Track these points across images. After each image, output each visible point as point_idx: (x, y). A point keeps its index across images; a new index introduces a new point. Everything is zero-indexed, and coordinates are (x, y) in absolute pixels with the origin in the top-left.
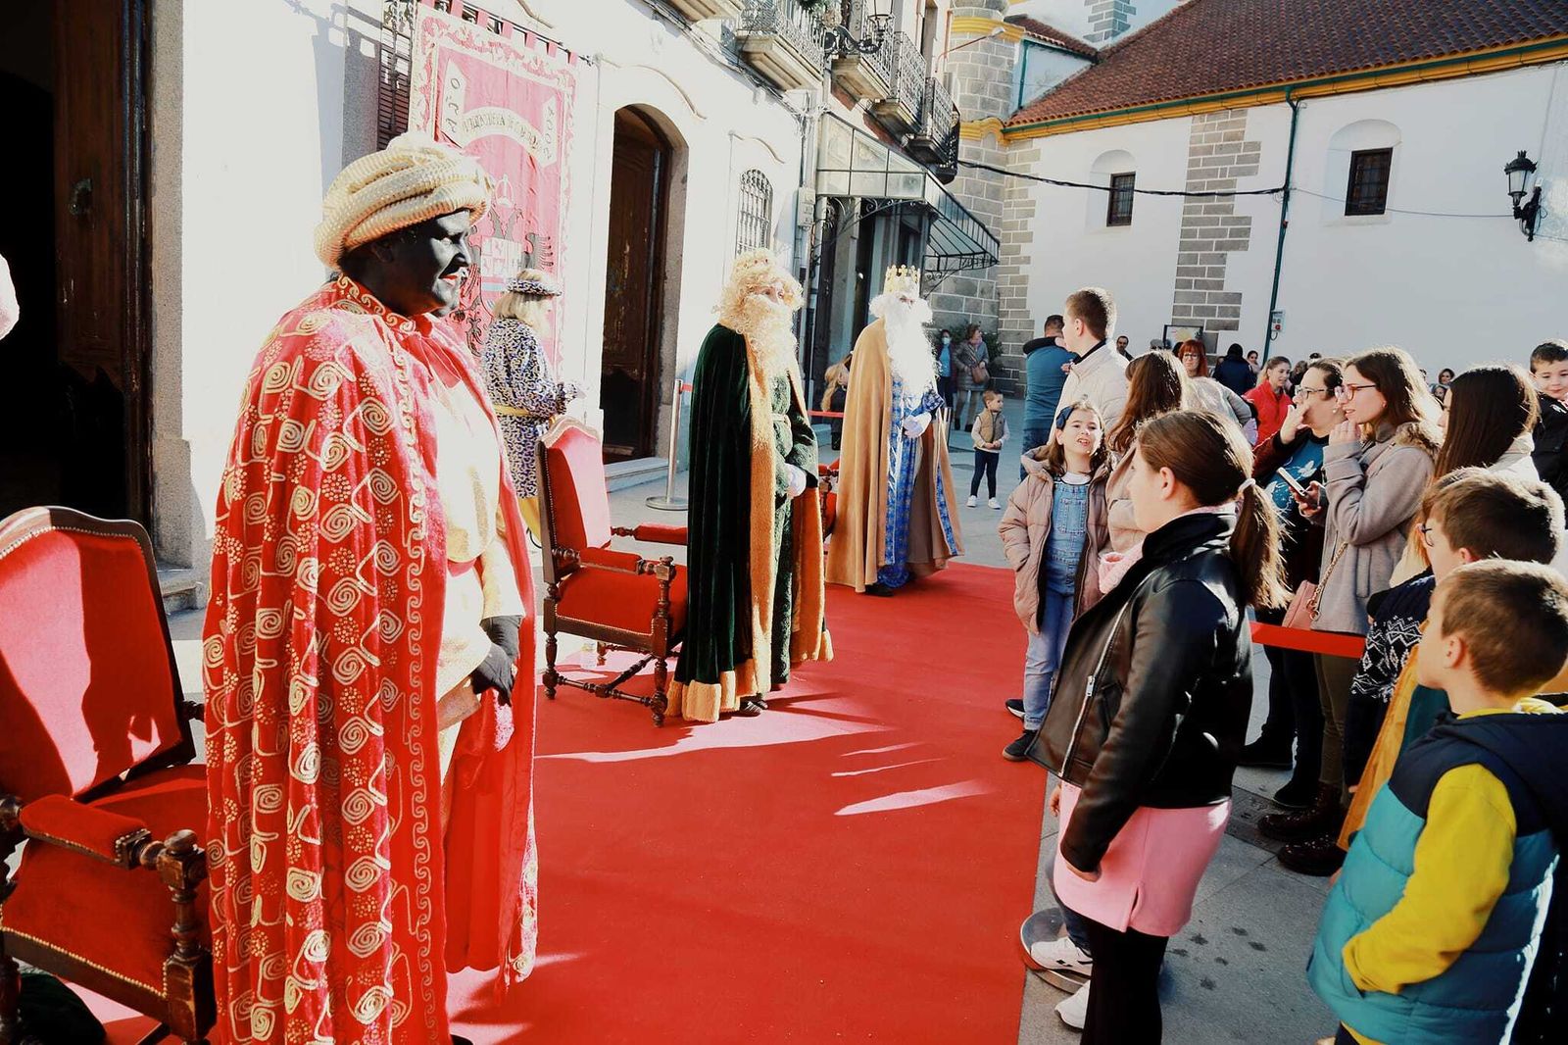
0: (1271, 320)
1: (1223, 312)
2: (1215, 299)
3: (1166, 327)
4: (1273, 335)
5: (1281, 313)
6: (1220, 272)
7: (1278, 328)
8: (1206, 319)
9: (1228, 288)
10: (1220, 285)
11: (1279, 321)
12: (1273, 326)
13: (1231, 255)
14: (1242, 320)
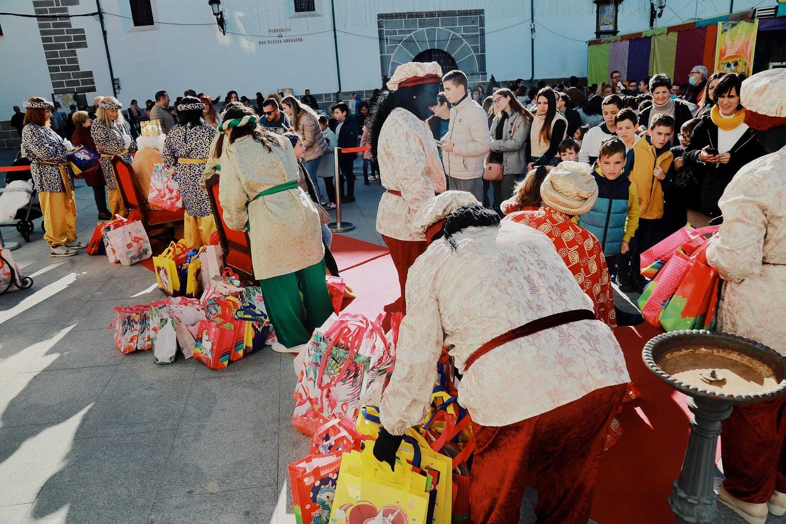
0: (113, 84)
1: (84, 82)
2: (75, 75)
3: (53, 95)
4: (117, 91)
5: (118, 79)
6: (75, 61)
7: (119, 87)
8: (75, 87)
9: (83, 69)
10: (77, 68)
11: (118, 84)
12: (116, 86)
13: (78, 51)
14: (96, 85)
